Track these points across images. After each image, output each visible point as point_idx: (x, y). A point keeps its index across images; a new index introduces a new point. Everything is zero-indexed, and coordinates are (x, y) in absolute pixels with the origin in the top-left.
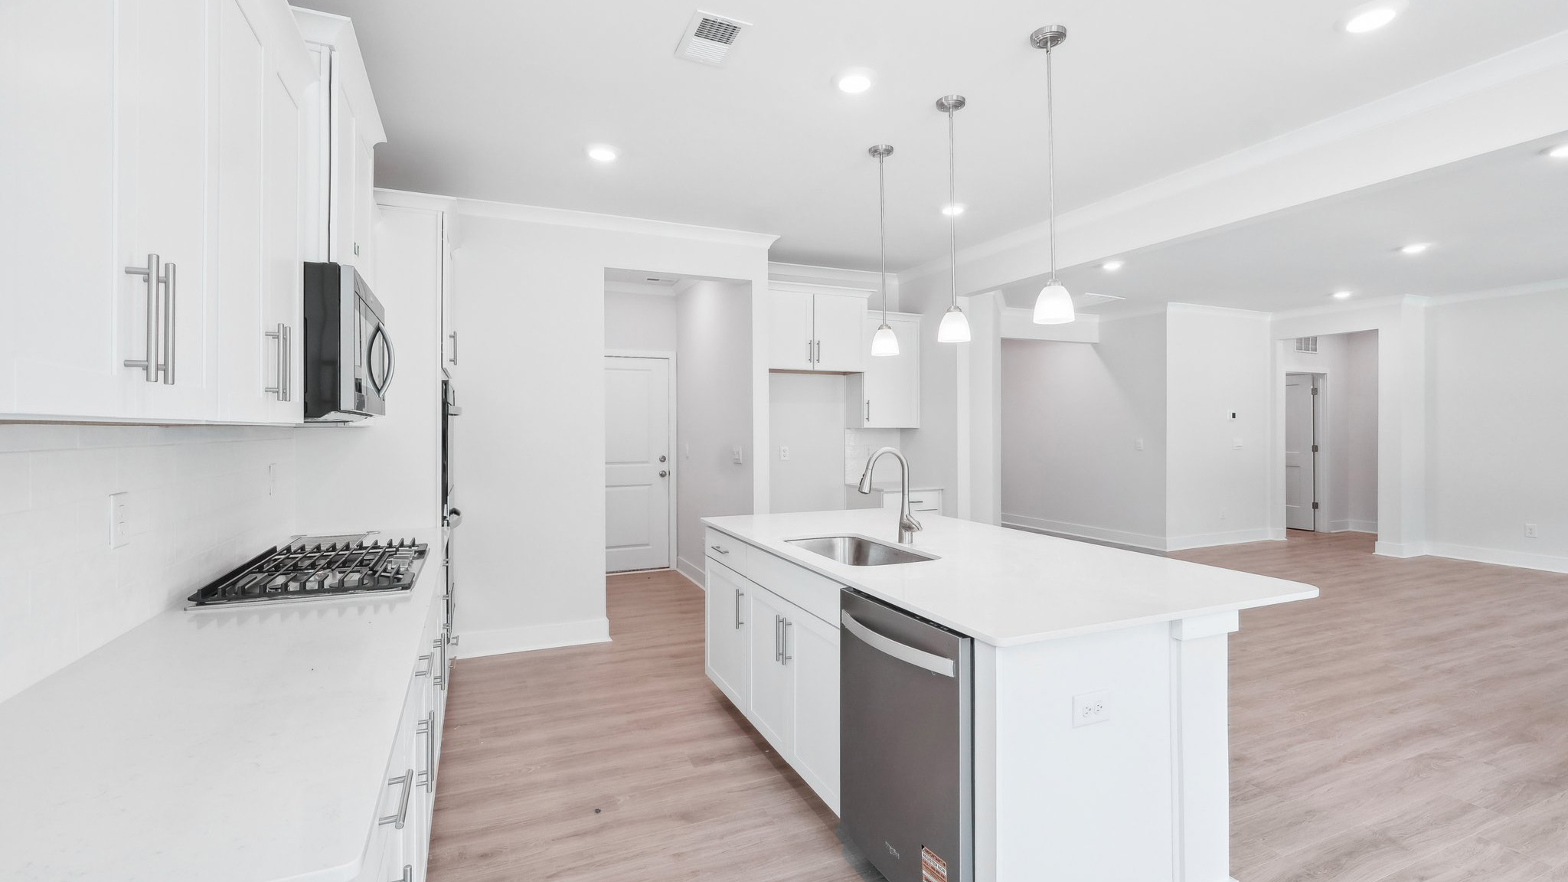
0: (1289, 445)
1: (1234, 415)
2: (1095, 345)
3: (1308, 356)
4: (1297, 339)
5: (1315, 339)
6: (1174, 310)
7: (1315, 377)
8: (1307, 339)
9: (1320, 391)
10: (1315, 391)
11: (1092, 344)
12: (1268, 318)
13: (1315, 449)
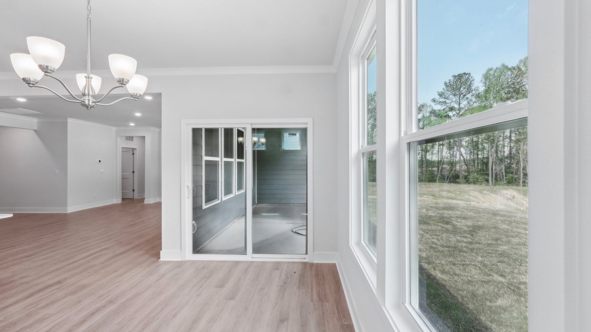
0: (123, 171)
1: (100, 161)
2: (35, 131)
3: (130, 142)
4: (126, 137)
5: (132, 137)
6: (70, 121)
7: (133, 149)
8: (130, 137)
9: (135, 154)
10: (133, 154)
11: (34, 130)
12: (114, 129)
13: (133, 172)
